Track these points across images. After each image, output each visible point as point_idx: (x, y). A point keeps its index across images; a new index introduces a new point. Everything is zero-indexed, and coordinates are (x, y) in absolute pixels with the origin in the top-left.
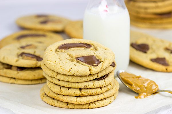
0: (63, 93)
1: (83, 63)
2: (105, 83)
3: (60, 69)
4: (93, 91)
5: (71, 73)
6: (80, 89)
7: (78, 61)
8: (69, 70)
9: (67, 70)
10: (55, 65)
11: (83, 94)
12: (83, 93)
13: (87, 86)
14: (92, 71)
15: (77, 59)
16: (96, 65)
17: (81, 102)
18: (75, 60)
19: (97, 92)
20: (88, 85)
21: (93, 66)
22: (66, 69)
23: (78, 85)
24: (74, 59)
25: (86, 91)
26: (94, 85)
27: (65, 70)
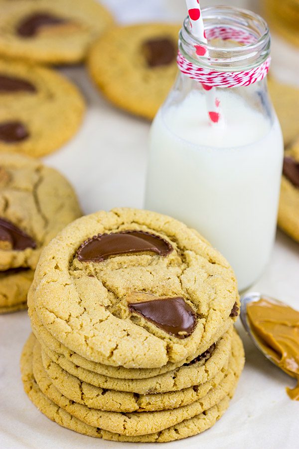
0: (89, 403)
1: (150, 324)
2: (206, 374)
3: (84, 347)
4: (174, 400)
5: (114, 361)
6: (137, 396)
7: (134, 314)
8: (108, 354)
9: (104, 353)
10: (69, 329)
11: (143, 408)
12: (143, 405)
13: (156, 389)
14: (173, 356)
15: (132, 307)
16: (185, 333)
17: (136, 431)
18: (125, 311)
19: (182, 401)
20: (158, 387)
21: (177, 336)
22: (102, 350)
23: (131, 387)
24: (124, 307)
25: (153, 399)
26: (175, 385)
27: (99, 352)
